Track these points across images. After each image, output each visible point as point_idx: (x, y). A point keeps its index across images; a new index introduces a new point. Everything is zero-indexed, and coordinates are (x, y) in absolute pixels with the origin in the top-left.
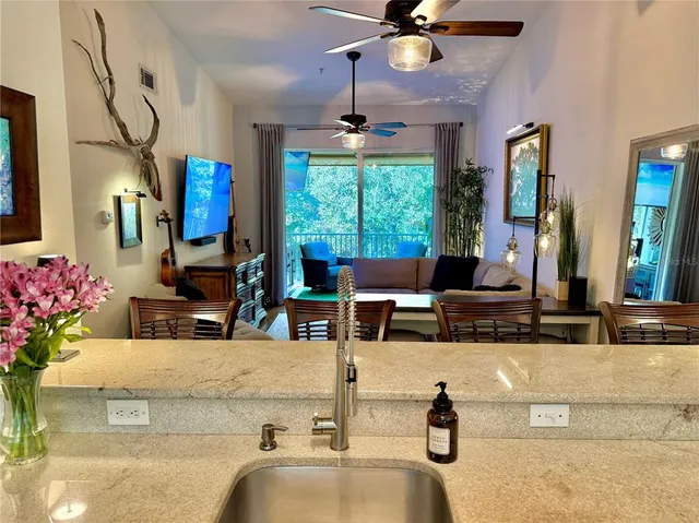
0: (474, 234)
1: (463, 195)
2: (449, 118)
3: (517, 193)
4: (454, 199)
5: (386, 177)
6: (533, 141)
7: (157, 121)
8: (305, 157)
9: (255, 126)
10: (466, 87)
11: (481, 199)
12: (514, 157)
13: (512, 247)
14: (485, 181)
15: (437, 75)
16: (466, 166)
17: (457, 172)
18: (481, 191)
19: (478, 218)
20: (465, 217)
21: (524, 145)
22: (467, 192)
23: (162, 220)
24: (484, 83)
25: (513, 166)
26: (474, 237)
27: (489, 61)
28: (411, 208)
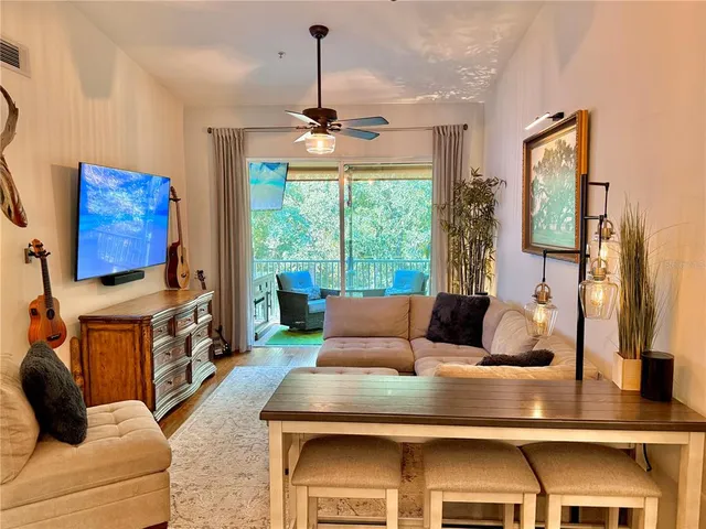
0: (483, 263)
1: (468, 215)
2: (450, 119)
3: (541, 213)
4: (458, 219)
5: (386, 194)
6: (563, 138)
7: (14, 111)
8: (282, 169)
9: (210, 131)
10: (471, 79)
11: (492, 220)
12: (535, 163)
13: (542, 298)
14: (496, 197)
15: (432, 61)
16: (471, 179)
17: (460, 185)
18: (490, 209)
19: (489, 245)
20: (471, 243)
21: (550, 144)
22: (474, 211)
23: (32, 254)
24: (493, 71)
25: (534, 175)
26: (484, 267)
27: (499, 38)
28: (414, 228)
